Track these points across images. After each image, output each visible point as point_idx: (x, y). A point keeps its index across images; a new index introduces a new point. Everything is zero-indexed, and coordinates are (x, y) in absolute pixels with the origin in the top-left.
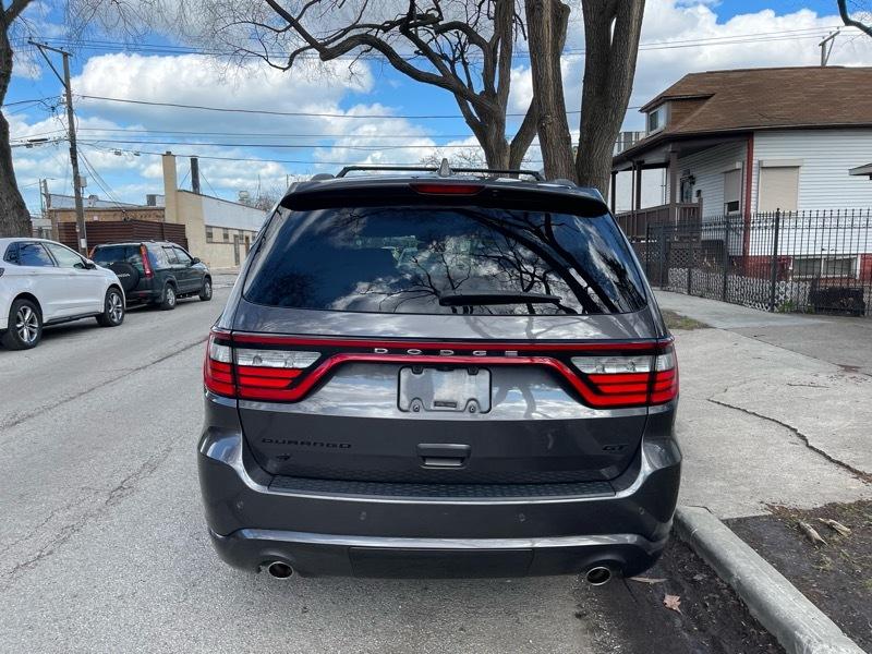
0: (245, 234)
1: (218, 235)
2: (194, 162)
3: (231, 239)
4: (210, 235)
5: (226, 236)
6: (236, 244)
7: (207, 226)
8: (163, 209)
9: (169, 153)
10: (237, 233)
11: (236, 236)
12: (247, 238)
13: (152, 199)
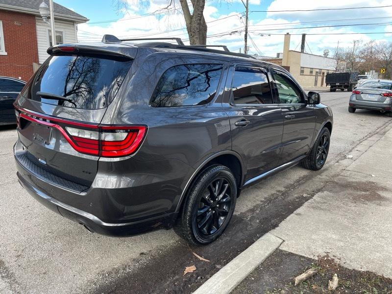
0: (323, 71)
1: (307, 72)
2: (304, 36)
3: (314, 73)
4: (302, 72)
5: (311, 72)
6: (316, 76)
7: (301, 67)
8: (282, 60)
9: (288, 34)
10: (318, 70)
11: (317, 72)
12: (323, 73)
13: (278, 55)
